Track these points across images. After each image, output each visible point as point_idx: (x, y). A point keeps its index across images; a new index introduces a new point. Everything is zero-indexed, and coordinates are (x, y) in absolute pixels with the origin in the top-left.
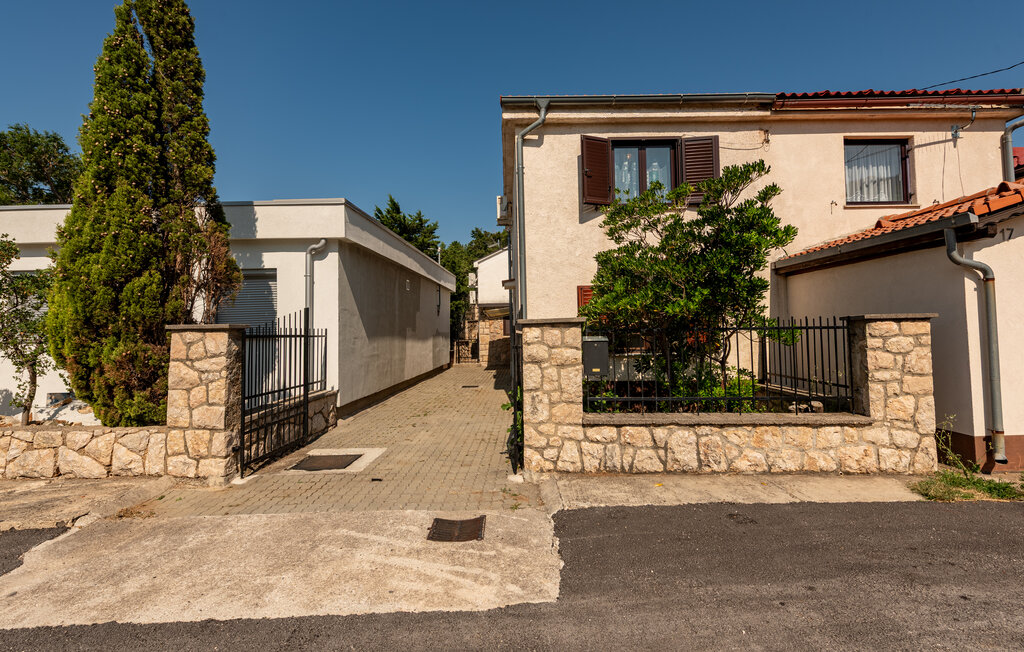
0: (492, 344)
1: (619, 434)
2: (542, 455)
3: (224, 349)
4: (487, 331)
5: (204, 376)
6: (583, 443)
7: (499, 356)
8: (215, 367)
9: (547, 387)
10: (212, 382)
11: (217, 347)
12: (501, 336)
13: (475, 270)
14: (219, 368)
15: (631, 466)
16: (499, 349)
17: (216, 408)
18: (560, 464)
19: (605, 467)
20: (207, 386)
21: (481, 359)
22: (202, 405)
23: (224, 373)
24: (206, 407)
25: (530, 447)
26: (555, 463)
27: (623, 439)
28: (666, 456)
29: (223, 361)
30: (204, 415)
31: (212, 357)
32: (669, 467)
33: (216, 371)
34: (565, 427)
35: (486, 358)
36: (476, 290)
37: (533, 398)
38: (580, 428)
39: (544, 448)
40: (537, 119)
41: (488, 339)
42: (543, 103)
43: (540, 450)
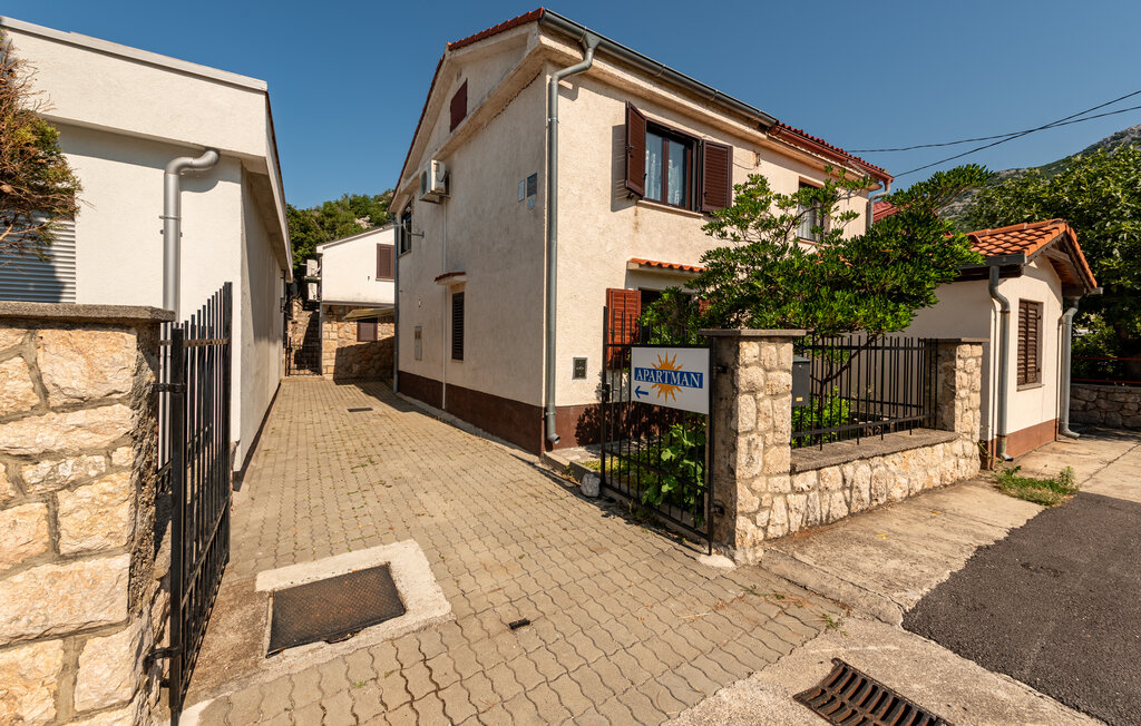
0: (340, 351)
1: (819, 477)
2: (755, 522)
3: (123, 381)
4: (334, 335)
5: (29, 473)
6: (789, 496)
7: (350, 367)
8: (85, 439)
9: (762, 426)
10: (72, 486)
11: (95, 373)
12: (354, 342)
13: (318, 257)
14: (102, 440)
15: (828, 517)
16: (350, 359)
17: (90, 564)
18: (771, 529)
19: (807, 522)
20: (51, 500)
21: (324, 370)
22: (26, 563)
23: (124, 455)
24: (47, 568)
25: (743, 513)
26: (765, 529)
27: (822, 485)
28: (851, 497)
29: (123, 417)
30: (42, 595)
31: (75, 407)
32: (853, 509)
33: (93, 451)
34: (776, 479)
35: (331, 370)
36: (319, 283)
37: (749, 443)
38: (787, 478)
39: (756, 512)
40: (578, 61)
41: (335, 345)
42: (593, 41)
43: (752, 516)
